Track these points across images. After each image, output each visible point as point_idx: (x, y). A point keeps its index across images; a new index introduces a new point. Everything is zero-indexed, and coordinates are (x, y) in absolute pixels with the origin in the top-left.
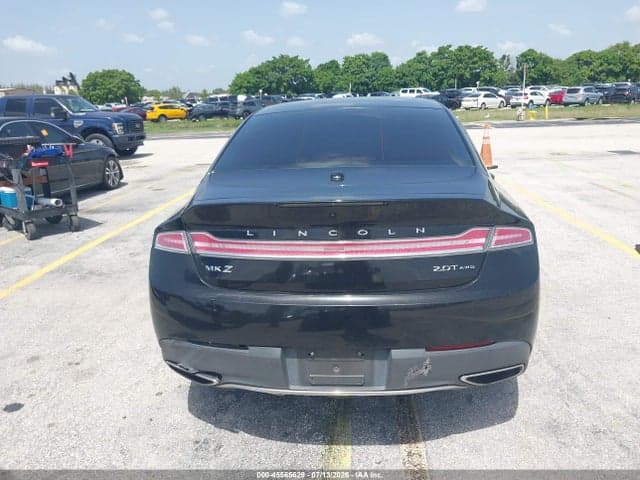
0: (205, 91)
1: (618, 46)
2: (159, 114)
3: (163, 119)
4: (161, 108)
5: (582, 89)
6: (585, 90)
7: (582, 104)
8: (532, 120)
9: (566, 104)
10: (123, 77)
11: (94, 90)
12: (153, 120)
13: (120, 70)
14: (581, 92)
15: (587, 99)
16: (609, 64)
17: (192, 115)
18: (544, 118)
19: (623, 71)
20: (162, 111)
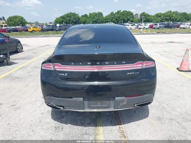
0: (46, 23)
1: (168, 11)
2: (32, 30)
3: (34, 31)
4: (33, 28)
5: (158, 24)
6: (159, 24)
7: (158, 28)
8: (145, 33)
9: (154, 28)
10: (20, 18)
11: (10, 22)
12: (30, 32)
13: (19, 16)
14: (158, 25)
15: (160, 27)
16: (166, 17)
17: (43, 30)
18: (148, 32)
19: (170, 19)
20: (33, 29)
